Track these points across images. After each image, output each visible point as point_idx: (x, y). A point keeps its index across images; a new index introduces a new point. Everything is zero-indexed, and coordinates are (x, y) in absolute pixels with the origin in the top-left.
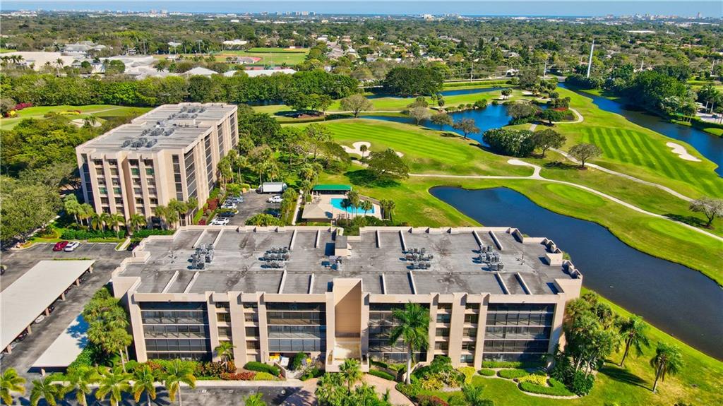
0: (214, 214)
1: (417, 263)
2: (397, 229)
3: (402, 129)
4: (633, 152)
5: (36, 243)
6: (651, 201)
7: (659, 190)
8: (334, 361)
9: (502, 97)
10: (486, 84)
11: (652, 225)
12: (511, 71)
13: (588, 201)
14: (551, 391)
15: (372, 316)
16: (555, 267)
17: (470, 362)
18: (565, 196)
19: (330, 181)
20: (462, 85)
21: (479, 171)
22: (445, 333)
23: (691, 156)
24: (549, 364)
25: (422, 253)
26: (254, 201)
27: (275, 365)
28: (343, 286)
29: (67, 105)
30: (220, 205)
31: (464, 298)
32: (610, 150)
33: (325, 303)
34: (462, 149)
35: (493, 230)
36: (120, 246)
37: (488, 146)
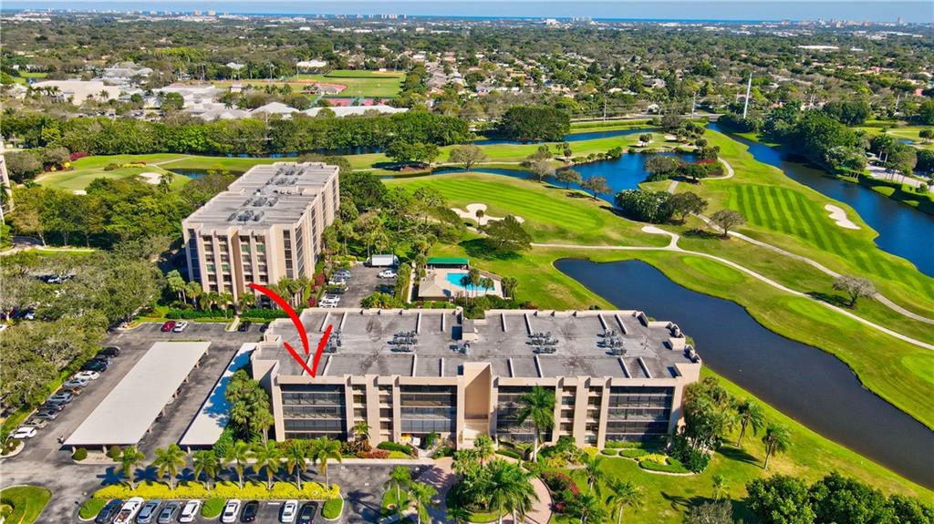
0: (322, 290)
1: (544, 347)
2: (521, 312)
3: (522, 187)
4: (784, 217)
5: (142, 323)
6: (797, 277)
7: (805, 264)
8: (464, 441)
9: (640, 143)
10: (621, 124)
11: (791, 305)
12: (653, 106)
13: (725, 276)
14: (670, 470)
15: (500, 399)
16: (677, 352)
17: (594, 442)
18: (702, 271)
19: (444, 252)
20: (592, 127)
21: (609, 241)
22: (570, 414)
23: (849, 222)
24: (669, 445)
25: (547, 337)
26: (363, 276)
27: (407, 444)
28: (473, 369)
29: (126, 153)
30: (327, 281)
31: (588, 382)
32: (758, 215)
33: (456, 386)
34: (592, 214)
35: (619, 313)
36: (230, 326)
37: (621, 209)
